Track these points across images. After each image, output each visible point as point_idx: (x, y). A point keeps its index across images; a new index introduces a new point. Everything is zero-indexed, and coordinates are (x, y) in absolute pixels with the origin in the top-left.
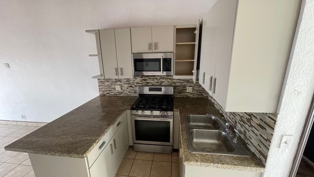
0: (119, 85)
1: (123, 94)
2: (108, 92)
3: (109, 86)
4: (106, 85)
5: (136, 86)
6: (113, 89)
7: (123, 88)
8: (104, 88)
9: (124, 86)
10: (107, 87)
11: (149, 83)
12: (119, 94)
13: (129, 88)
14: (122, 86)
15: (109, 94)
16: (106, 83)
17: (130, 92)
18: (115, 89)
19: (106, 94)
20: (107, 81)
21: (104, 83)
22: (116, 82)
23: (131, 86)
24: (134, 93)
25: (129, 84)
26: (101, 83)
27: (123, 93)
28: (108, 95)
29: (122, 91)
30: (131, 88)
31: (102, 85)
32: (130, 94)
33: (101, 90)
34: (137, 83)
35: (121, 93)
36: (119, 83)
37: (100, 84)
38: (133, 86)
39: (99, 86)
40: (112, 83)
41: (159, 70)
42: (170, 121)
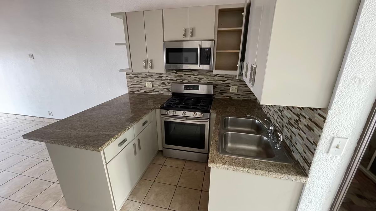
0: (150, 81)
1: (154, 92)
2: (138, 89)
3: (139, 82)
4: (135, 81)
5: (169, 83)
6: (143, 86)
7: (154, 85)
8: (134, 84)
9: (155, 83)
10: (136, 84)
11: (185, 80)
12: (149, 92)
13: (162, 85)
14: (153, 82)
15: (139, 92)
16: (135, 78)
17: (162, 90)
18: (146, 86)
19: (135, 91)
20: (137, 76)
21: (134, 78)
22: (146, 77)
23: (163, 83)
24: (167, 92)
25: (161, 80)
26: (130, 78)
27: (154, 90)
28: (137, 92)
29: (153, 88)
30: (164, 85)
31: (131, 81)
32: (162, 93)
33: (130, 86)
34: (170, 80)
35: (152, 91)
36: (150, 79)
37: (129, 80)
38: (166, 83)
39: (128, 81)
40: (142, 78)
41: (195, 62)
42: (205, 125)
